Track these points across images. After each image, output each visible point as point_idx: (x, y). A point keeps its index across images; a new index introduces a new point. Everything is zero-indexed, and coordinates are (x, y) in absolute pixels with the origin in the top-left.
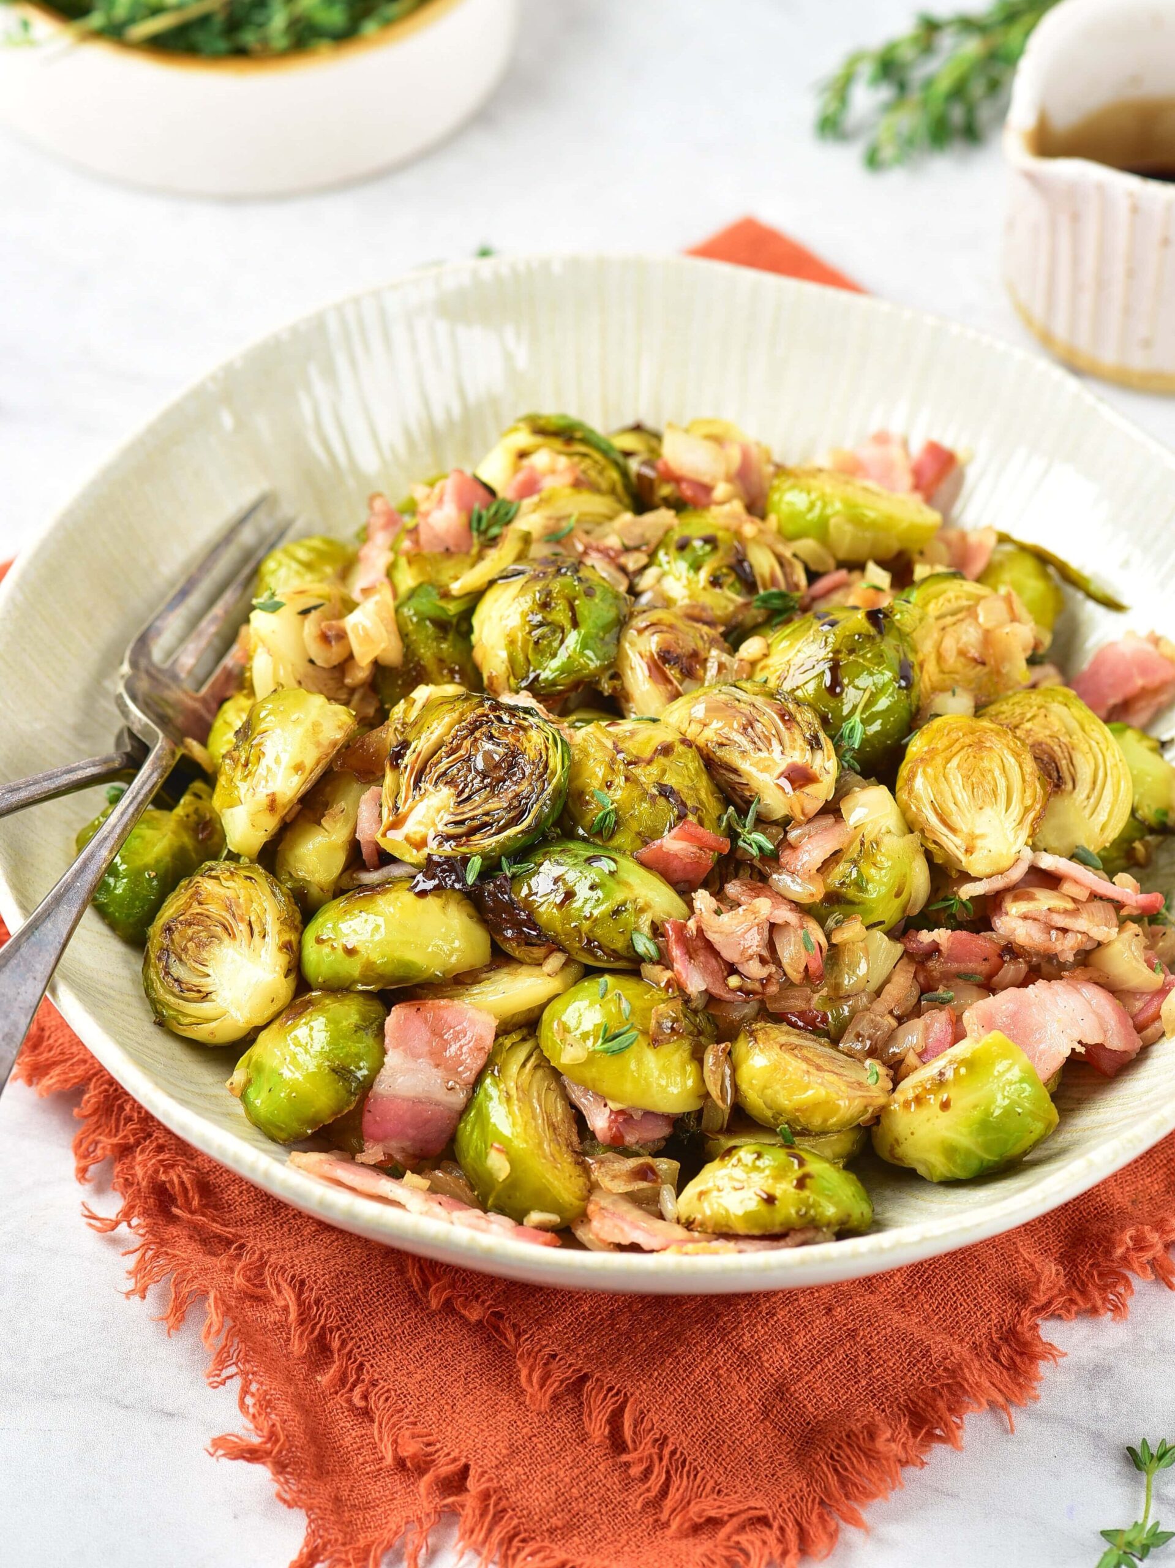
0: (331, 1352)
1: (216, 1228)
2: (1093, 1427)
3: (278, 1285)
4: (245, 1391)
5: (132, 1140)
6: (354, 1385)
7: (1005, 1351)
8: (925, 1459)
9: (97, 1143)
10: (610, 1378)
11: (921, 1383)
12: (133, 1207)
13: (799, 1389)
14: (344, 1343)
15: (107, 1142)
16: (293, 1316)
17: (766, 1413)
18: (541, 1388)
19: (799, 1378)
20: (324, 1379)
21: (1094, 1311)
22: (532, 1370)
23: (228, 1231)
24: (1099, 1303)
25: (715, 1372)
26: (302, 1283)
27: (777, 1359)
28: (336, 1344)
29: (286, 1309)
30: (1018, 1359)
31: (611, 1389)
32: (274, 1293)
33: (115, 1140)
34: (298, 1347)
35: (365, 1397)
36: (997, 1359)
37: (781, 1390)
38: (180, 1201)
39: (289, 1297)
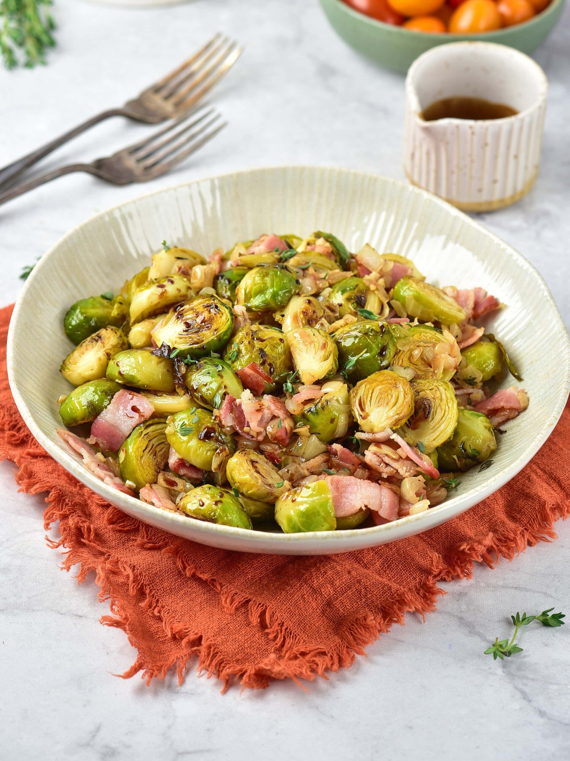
0: (146, 595)
1: (100, 548)
2: (459, 615)
3: (124, 568)
4: (113, 604)
5: (68, 513)
6: (155, 607)
7: (422, 591)
8: (388, 629)
9: (53, 514)
10: (259, 600)
11: (388, 600)
12: (65, 539)
13: (337, 604)
14: (151, 591)
15: (57, 513)
16: (131, 578)
17: (323, 612)
18: (231, 604)
19: (337, 599)
20: (142, 605)
21: (458, 577)
22: (226, 599)
23: (104, 550)
24: (459, 572)
25: (303, 596)
26: (134, 567)
27: (328, 591)
28: (148, 591)
29: (128, 577)
30: (427, 594)
31: (260, 604)
32: (123, 570)
33: (61, 513)
34: (132, 592)
35: (159, 612)
36: (418, 593)
37: (329, 604)
38: (86, 536)
39: (129, 571)
